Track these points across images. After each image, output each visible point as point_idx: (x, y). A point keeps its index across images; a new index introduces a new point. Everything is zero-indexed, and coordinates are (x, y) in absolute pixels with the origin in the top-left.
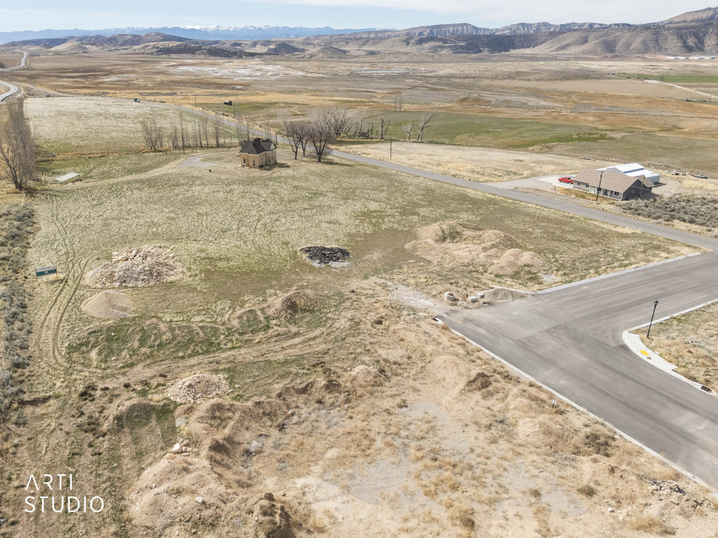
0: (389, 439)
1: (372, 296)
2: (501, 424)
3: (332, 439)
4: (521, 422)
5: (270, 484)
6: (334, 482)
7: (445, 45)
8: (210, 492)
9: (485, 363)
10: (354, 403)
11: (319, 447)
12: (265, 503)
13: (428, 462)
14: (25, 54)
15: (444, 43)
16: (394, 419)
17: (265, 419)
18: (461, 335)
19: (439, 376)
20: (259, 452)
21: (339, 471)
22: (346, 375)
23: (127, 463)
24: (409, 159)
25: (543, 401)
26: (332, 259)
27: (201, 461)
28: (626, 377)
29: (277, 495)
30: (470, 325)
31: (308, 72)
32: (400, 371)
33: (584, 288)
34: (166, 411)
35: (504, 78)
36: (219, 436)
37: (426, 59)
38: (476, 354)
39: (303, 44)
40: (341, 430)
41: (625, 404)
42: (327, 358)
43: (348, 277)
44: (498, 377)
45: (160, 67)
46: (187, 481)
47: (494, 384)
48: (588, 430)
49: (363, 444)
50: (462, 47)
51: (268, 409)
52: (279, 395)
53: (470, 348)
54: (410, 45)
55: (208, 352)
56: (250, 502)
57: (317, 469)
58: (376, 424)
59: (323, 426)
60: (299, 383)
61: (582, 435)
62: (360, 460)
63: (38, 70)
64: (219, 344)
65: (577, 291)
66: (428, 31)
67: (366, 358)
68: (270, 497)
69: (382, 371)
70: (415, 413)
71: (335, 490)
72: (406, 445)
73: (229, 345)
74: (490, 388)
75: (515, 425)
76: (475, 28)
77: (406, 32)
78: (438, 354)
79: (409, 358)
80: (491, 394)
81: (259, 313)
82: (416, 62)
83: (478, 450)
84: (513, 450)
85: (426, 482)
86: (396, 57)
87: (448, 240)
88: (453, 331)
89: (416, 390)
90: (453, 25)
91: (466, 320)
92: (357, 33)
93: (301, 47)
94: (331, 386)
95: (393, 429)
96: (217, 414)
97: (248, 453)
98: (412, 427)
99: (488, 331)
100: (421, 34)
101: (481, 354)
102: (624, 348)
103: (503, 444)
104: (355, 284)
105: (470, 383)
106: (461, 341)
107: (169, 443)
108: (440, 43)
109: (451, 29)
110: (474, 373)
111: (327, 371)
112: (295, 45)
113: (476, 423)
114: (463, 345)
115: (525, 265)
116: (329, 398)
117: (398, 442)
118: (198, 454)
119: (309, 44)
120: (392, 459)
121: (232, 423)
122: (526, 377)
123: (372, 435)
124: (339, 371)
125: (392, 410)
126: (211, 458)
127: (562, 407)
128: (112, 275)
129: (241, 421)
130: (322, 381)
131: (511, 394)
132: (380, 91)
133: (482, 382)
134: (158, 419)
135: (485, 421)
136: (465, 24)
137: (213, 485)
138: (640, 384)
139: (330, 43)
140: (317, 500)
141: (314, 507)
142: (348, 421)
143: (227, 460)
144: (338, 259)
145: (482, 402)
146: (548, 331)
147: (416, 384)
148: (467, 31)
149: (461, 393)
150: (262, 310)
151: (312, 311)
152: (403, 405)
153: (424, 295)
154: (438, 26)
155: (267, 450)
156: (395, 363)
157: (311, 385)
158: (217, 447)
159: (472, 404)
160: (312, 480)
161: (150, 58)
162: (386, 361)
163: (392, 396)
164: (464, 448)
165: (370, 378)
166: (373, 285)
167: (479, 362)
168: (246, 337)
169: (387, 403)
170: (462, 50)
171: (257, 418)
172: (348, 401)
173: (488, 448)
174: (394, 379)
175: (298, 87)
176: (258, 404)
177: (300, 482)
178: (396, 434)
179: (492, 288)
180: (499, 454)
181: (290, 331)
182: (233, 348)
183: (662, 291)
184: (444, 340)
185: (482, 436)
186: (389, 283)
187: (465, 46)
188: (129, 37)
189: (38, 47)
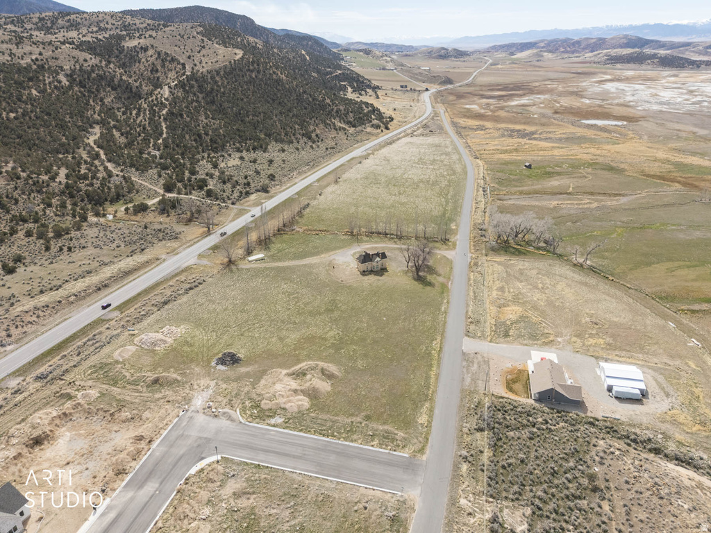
2: (121, 451)
3: (89, 428)
4: (122, 454)
5: (63, 429)
11: (84, 428)
13: (90, 447)
14: (489, 62)
16: (106, 433)
18: (175, 421)
20: (73, 421)
34: (71, 397)
42: (129, 405)
44: (148, 440)
45: (587, 82)
47: (143, 441)
48: (128, 467)
49: (90, 434)
53: (165, 427)
55: (111, 385)
57: (74, 433)
58: (102, 431)
59: (93, 424)
61: (124, 467)
63: (476, 86)
64: (118, 384)
67: (135, 412)
69: (133, 418)
74: (138, 442)
80: (135, 443)
81: (145, 378)
87: (293, 376)
88: (178, 418)
89: (128, 430)
91: (191, 418)
94: (112, 415)
96: (77, 405)
98: (105, 438)
101: (162, 431)
102: (202, 459)
105: (136, 436)
114: (167, 424)
116: (107, 417)
117: (95, 439)
121: (78, 410)
123: (95, 434)
124: (123, 411)
126: (59, 416)
128: (141, 340)
129: (80, 410)
130: (111, 412)
131: (138, 446)
134: (68, 399)
135: (118, 449)
143: (63, 418)
144: (226, 364)
145: (128, 444)
146: (201, 438)
150: (148, 377)
151: (161, 385)
153: (207, 399)
158: (64, 414)
159: (126, 442)
161: (593, 69)
164: (101, 450)
165: (124, 419)
167: (156, 433)
168: (127, 385)
171: (85, 412)
176: (89, 408)
177: (67, 433)
178: (99, 437)
179: (235, 411)
180: (103, 457)
184: (168, 419)
185: (110, 451)
188: (594, 40)
189: (504, 55)
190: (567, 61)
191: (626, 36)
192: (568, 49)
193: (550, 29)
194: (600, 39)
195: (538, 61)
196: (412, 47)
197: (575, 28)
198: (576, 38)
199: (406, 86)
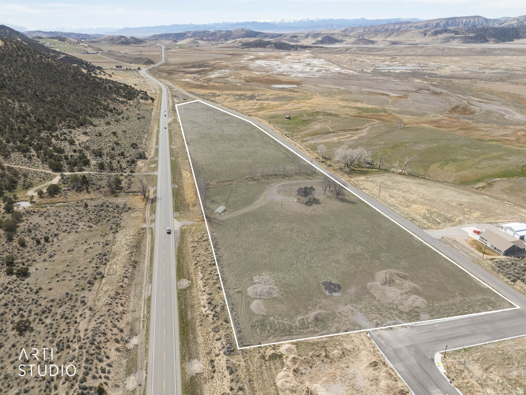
0: (341, 378)
1: (346, 317)
2: (376, 380)
3: (325, 374)
4: (382, 381)
5: (307, 384)
6: (324, 387)
7: (456, 36)
8: (294, 383)
9: (379, 357)
10: (333, 363)
11: (321, 376)
12: (307, 389)
13: (351, 387)
14: (163, 47)
15: (456, 34)
16: (344, 372)
17: (307, 363)
18: (374, 343)
19: (362, 359)
20: (305, 374)
21: (326, 384)
22: (332, 352)
23: (274, 371)
24: (391, 196)
25: (392, 375)
26: (334, 291)
27: (291, 374)
28: (426, 372)
29: (309, 387)
30: (379, 339)
31: (343, 68)
32: (349, 354)
33: (436, 325)
34: (281, 356)
35: (497, 81)
36: (295, 368)
37: (437, 52)
38: (377, 352)
39: (342, 36)
40: (328, 372)
41: (419, 382)
42: (326, 345)
43: (339, 303)
44: (381, 363)
45: (243, 61)
46: (289, 379)
47: (379, 366)
48: (402, 388)
49: (333, 378)
50: (471, 38)
51: (308, 361)
52: (311, 357)
53: (376, 349)
54: (427, 36)
55: (289, 335)
56: (303, 388)
57: (320, 382)
58: (338, 372)
59: (323, 369)
60: (317, 353)
61: (399, 389)
62: (332, 382)
63: (172, 65)
64: (293, 332)
65: (432, 327)
66: (444, 22)
67: (339, 347)
68: (308, 388)
69: (343, 353)
70: (351, 371)
71: (324, 390)
72: (346, 381)
73: (296, 333)
74: (377, 367)
75: (380, 381)
76: (486, 20)
77: (425, 23)
78: (364, 350)
79: (354, 349)
80: (376, 369)
81: (305, 320)
82: (428, 56)
83: (366, 387)
84: (376, 389)
85: (348, 393)
86: (412, 51)
87: (387, 284)
88: (372, 340)
89: (353, 363)
90: (466, 18)
91: (379, 336)
92: (385, 25)
93: (340, 38)
94: (327, 356)
95: (343, 375)
96: (294, 360)
97: (302, 373)
98: (349, 375)
99: (385, 342)
100: (438, 25)
101: (378, 353)
102: (433, 360)
103: (374, 387)
104: (342, 308)
105: (370, 364)
106: (373, 345)
107: (283, 367)
108: (453, 35)
109: (465, 20)
110: (372, 361)
111: (326, 350)
112: (336, 37)
113: (368, 378)
114: (373, 347)
115: (416, 307)
116: (325, 360)
117: (343, 379)
118: (290, 372)
119: (346, 36)
120: (340, 384)
121: (298, 363)
122: (391, 365)
123: (336, 375)
124: (330, 351)
125: (344, 368)
126: (293, 374)
127: (397, 379)
128: (256, 293)
129: (300, 363)
130: (324, 354)
131: (383, 371)
132: (392, 94)
133: (375, 365)
134: (279, 358)
135: (371, 378)
136: (476, 16)
137: (295, 382)
138: (429, 376)
139: (363, 35)
140: (319, 391)
141: (318, 393)
142: (330, 369)
143: (297, 375)
144: (336, 291)
145: (373, 372)
146: (408, 347)
147: (353, 360)
148: (478, 22)
149: (366, 367)
150: (306, 319)
151: (323, 322)
152: (348, 367)
153: (367, 320)
154: (453, 18)
155: (307, 374)
156: (348, 351)
157: (320, 355)
158: (294, 371)
159: (369, 371)
160: (318, 385)
161: (237, 51)
162: (345, 349)
163: (345, 363)
164: (362, 385)
165: (339, 355)
166: (348, 310)
167: (377, 356)
168: (301, 331)
169: (343, 365)
170: (471, 40)
171: (304, 363)
172: (331, 362)
173: (369, 387)
174: (347, 357)
175: (334, 87)
176: (305, 358)
177: (315, 385)
178: (344, 377)
179: (395, 320)
180: (372, 390)
181: (315, 330)
182: (297, 335)
183: (471, 332)
184: (368, 344)
185: (368, 383)
186: (355, 310)
187: (473, 37)
188: (224, 32)
189: (170, 42)
190: (216, 46)
191: (243, 30)
192: (209, 38)
193: (187, 24)
194: (228, 31)
195: (197, 46)
196: (89, 36)
197: (204, 24)
198: (212, 31)
199: (121, 67)
